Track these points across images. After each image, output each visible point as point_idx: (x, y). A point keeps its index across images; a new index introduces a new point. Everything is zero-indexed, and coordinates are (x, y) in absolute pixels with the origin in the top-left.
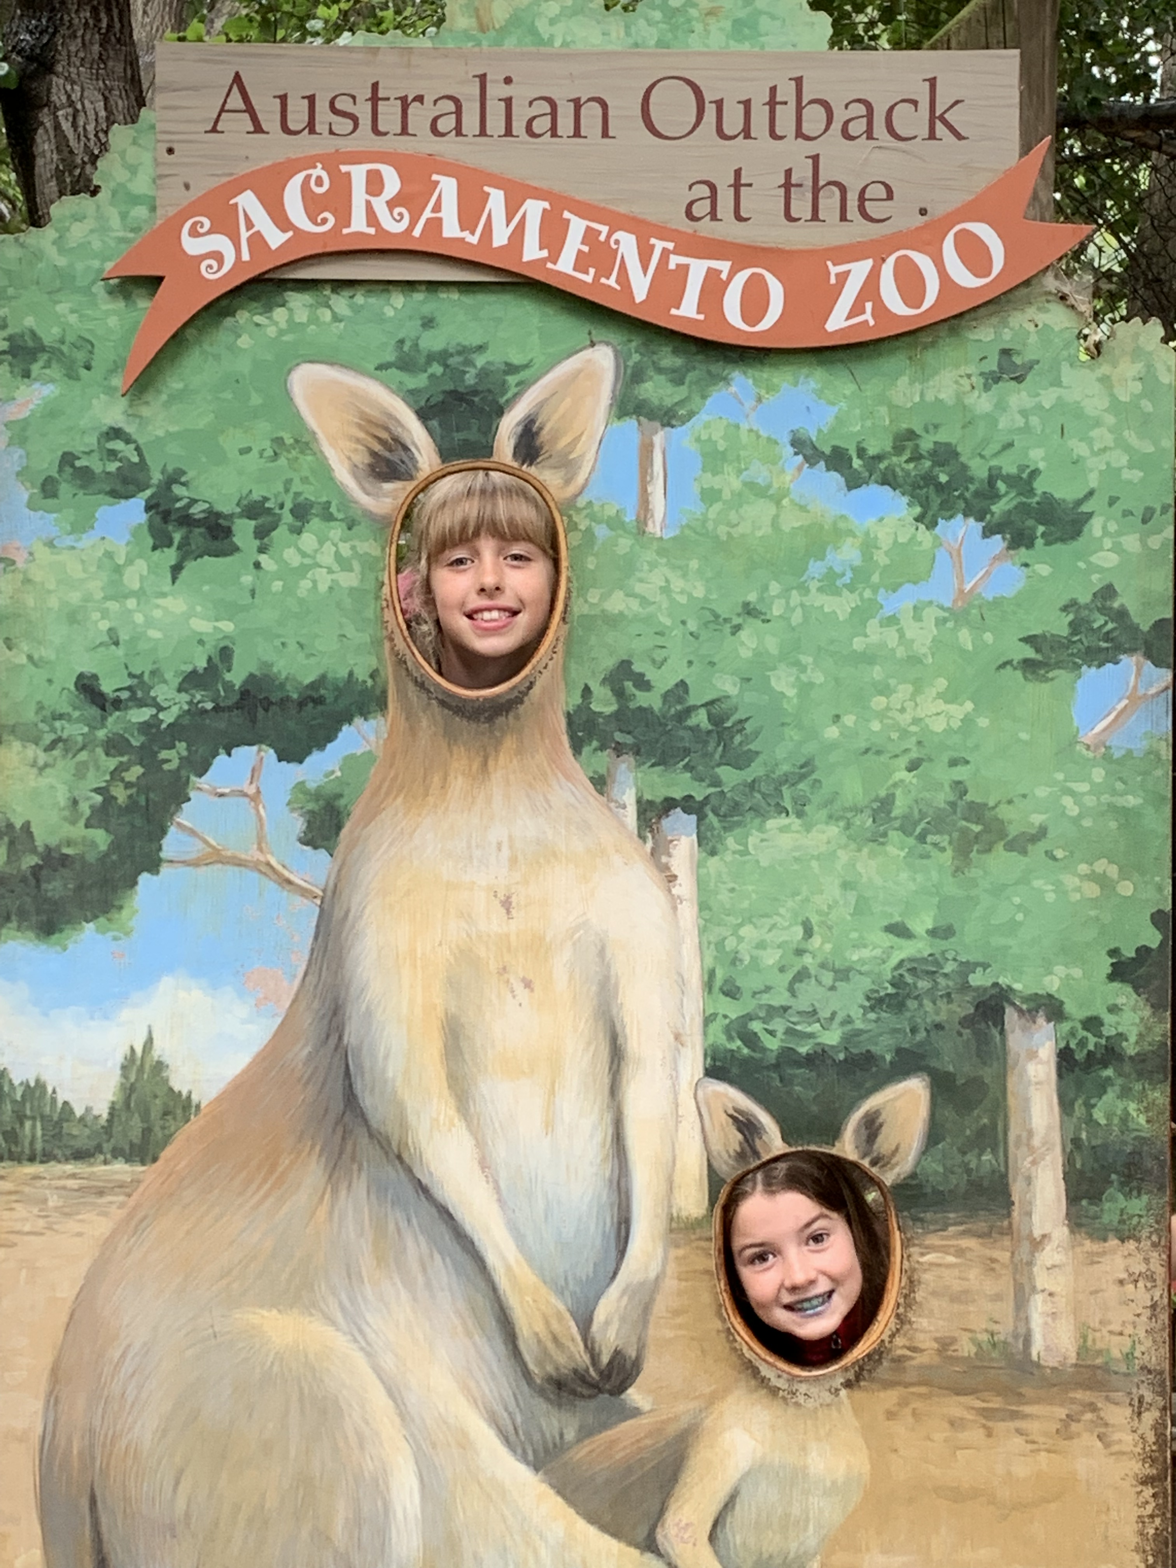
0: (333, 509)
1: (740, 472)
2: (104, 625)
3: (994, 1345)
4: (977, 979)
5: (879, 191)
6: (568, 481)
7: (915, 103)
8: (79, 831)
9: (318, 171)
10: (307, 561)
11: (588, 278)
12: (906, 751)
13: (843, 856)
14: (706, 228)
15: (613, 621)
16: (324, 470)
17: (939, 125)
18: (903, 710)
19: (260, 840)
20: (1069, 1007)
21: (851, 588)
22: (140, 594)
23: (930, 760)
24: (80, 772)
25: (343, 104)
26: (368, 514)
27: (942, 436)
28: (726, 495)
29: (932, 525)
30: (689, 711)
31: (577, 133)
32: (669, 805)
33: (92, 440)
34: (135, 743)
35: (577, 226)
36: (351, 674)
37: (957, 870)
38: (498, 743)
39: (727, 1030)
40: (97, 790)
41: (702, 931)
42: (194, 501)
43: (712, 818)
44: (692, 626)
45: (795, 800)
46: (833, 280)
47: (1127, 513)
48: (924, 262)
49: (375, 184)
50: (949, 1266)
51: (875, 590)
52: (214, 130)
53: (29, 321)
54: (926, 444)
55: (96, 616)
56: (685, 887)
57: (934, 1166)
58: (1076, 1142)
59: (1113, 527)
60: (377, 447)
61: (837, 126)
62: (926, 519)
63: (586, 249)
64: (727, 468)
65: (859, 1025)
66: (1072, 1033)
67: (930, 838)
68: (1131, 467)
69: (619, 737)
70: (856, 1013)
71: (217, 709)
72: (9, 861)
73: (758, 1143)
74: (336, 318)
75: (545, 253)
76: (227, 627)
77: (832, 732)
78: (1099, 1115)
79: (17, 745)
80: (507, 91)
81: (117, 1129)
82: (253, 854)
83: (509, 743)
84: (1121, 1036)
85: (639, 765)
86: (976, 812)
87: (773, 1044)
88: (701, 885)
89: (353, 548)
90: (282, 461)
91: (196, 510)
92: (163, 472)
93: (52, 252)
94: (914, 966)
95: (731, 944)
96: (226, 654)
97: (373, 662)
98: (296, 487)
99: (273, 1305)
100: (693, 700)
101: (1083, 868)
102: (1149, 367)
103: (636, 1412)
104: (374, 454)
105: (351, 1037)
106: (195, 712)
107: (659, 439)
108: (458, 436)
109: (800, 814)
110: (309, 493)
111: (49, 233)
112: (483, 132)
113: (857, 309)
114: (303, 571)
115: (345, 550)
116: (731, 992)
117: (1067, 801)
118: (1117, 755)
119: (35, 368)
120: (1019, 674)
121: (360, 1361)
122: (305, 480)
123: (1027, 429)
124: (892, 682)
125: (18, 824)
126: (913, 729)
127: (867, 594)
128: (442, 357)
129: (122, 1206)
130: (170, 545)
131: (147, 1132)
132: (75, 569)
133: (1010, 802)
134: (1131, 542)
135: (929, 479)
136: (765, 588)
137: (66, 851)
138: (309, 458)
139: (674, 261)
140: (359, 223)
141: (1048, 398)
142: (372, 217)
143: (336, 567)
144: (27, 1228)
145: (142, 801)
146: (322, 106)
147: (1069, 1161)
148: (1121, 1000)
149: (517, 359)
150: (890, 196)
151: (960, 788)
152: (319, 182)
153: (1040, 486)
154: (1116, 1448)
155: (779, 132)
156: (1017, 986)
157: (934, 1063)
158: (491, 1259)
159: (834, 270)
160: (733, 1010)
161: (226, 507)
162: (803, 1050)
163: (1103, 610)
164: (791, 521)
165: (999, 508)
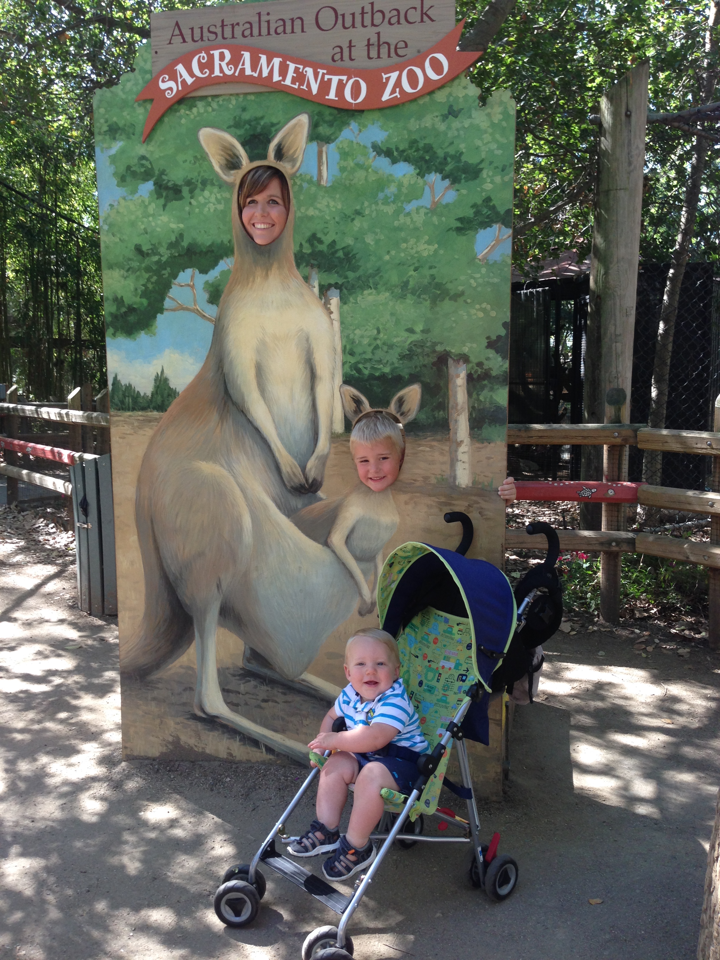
0: (214, 181)
1: (353, 160)
2: (143, 227)
3: (443, 479)
4: (439, 348)
5: (402, 45)
6: (293, 166)
7: (415, 8)
8: (138, 299)
9: (203, 54)
10: (207, 201)
11: (296, 87)
12: (414, 263)
13: (391, 303)
14: (339, 63)
15: (311, 218)
16: (212, 167)
17: (424, 16)
18: (412, 248)
19: (195, 301)
20: (472, 358)
21: (394, 202)
22: (153, 215)
23: (422, 267)
24: (137, 278)
25: (212, 29)
26: (226, 183)
27: (427, 141)
28: (349, 168)
29: (423, 177)
30: (336, 251)
31: (293, 32)
32: (330, 286)
33: (136, 161)
34: (154, 268)
35: (292, 67)
36: (222, 241)
37: (432, 308)
38: (271, 265)
39: (351, 367)
40: (143, 285)
41: (342, 332)
42: (169, 181)
43: (345, 291)
44: (337, 219)
45: (374, 284)
46: (384, 81)
47: (497, 167)
48: (418, 71)
49: (222, 57)
50: (428, 451)
51: (402, 204)
52: (170, 43)
53: (115, 119)
54: (421, 145)
55: (140, 223)
56: (335, 316)
57: (423, 416)
58: (473, 407)
59: (491, 173)
60: (228, 158)
61: (386, 20)
62: (421, 174)
63: (295, 75)
64: (349, 159)
65: (396, 365)
66: (472, 368)
67: (422, 296)
68: (498, 148)
69: (312, 262)
70: (395, 360)
71: (179, 255)
72: (117, 310)
73: (361, 408)
74: (213, 110)
75: (281, 78)
76: (181, 226)
77: (387, 258)
78: (481, 398)
79: (117, 270)
80: (267, 18)
81: (154, 400)
82: (192, 306)
83: (275, 265)
84: (490, 369)
85: (319, 272)
86: (439, 286)
87: (366, 372)
88: (341, 315)
89: (221, 195)
90: (197, 164)
91: (170, 184)
92: (159, 170)
93: (121, 93)
94: (415, 344)
95: (351, 336)
96: (181, 236)
97: (229, 237)
98: (202, 174)
99: (204, 460)
100: (338, 247)
101: (477, 306)
102: (506, 108)
103: (321, 499)
104: (227, 160)
105: (226, 370)
106: (172, 257)
107: (324, 149)
108: (256, 151)
109: (376, 288)
110: (206, 175)
111: (120, 87)
112: (260, 35)
113: (393, 92)
114: (205, 204)
115: (219, 196)
116: (352, 354)
117: (472, 281)
118: (491, 262)
119: (117, 136)
120: (455, 233)
121: (232, 479)
122: (205, 171)
123: (458, 136)
124: (409, 238)
125: (119, 297)
126: (416, 255)
127: (400, 204)
128: (249, 122)
129: (156, 426)
130: (162, 196)
131: (163, 401)
132: (132, 207)
133: (451, 282)
134: (498, 179)
135: (422, 158)
136: (363, 203)
137: (135, 306)
138: (206, 163)
139: (327, 77)
140: (217, 73)
141: (467, 123)
142: (221, 70)
143: (216, 203)
144: (128, 432)
145: (157, 288)
146: (205, 30)
147: (470, 414)
148: (491, 356)
149: (275, 121)
150: (406, 46)
151: (433, 277)
152: (204, 58)
153: (464, 158)
154: (485, 517)
155: (365, 24)
156: (453, 351)
157: (423, 379)
158: (273, 446)
159: (385, 76)
160: (353, 360)
161: (180, 183)
162: (377, 374)
163: (487, 206)
164: (372, 178)
165: (448, 168)
